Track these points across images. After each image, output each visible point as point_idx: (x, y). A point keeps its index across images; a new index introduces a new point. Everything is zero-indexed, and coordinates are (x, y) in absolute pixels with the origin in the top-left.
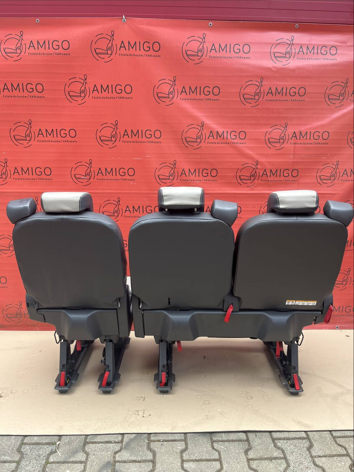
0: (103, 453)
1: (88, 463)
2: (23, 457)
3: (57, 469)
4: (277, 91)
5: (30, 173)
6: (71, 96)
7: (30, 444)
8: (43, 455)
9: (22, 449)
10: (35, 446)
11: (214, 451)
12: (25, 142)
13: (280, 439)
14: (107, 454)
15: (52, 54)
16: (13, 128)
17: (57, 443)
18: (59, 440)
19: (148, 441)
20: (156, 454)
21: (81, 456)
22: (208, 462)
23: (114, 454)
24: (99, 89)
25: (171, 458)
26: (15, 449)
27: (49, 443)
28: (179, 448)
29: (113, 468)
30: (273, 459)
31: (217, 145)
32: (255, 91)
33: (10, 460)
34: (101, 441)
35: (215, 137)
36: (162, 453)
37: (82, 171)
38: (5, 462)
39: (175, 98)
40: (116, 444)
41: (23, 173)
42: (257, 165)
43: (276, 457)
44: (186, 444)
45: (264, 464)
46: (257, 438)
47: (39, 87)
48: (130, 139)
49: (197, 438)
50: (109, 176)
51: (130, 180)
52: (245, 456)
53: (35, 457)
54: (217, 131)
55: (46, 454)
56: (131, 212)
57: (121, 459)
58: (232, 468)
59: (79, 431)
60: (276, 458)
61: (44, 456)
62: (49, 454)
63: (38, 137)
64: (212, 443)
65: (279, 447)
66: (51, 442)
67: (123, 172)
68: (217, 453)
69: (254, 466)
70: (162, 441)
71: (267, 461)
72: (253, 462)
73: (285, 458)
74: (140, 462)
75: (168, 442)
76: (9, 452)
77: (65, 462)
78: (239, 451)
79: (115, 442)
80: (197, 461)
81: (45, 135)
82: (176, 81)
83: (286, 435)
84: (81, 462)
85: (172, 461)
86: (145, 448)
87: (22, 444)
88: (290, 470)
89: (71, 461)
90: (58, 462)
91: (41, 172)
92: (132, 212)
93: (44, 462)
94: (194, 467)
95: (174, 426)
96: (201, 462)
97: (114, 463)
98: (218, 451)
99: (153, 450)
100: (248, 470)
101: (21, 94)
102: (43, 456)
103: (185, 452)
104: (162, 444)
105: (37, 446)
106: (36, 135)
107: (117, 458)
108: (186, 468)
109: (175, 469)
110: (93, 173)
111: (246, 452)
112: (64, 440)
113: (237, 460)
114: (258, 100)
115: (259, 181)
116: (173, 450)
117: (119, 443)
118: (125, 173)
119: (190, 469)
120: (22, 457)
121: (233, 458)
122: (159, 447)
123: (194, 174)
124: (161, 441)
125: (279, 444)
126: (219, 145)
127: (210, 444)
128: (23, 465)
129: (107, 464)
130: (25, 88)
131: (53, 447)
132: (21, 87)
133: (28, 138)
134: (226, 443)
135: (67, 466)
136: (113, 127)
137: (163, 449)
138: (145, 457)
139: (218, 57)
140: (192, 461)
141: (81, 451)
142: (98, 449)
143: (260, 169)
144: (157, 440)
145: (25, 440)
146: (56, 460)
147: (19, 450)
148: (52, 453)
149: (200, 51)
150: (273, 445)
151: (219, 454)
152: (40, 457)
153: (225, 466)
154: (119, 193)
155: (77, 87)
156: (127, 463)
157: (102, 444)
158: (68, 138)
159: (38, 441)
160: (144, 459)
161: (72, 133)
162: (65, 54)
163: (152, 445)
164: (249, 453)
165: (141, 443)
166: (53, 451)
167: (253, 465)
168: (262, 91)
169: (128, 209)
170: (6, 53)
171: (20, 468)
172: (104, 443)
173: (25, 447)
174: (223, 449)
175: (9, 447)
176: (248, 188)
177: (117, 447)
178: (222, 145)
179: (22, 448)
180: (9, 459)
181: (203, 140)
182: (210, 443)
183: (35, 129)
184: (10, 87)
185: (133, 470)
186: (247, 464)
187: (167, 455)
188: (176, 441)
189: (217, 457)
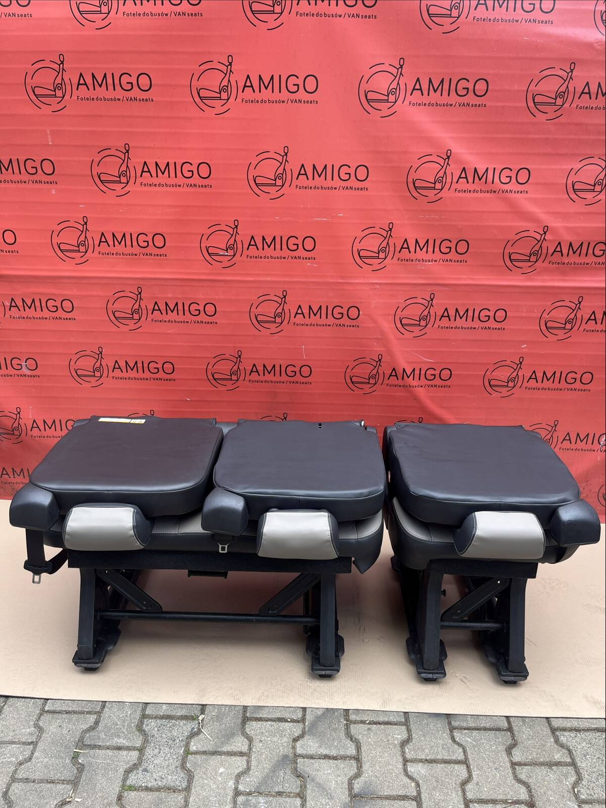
0: (275, 739)
1: (253, 756)
2: (148, 740)
3: (204, 765)
4: (600, 89)
5: (129, 243)
6: (202, 98)
7: (156, 717)
8: (178, 738)
9: (144, 726)
10: (164, 720)
11: (456, 746)
12: (118, 187)
13: (564, 730)
14: (282, 742)
15: (169, 15)
16: (97, 159)
17: (199, 718)
18: (203, 712)
19: (345, 722)
20: (360, 746)
21: (240, 744)
22: (447, 765)
23: (293, 742)
24: (256, 83)
25: (386, 755)
26: (133, 725)
27: (186, 716)
28: (397, 738)
29: (294, 767)
30: (554, 765)
31: (472, 195)
32: (557, 90)
33: (128, 745)
34: (270, 716)
35: (470, 179)
36: (370, 744)
37: (220, 241)
38: (119, 748)
39: (399, 102)
40: (295, 724)
41: (116, 243)
42: (545, 233)
43: (559, 762)
44: (409, 731)
45: (540, 774)
46: (525, 725)
47: (144, 81)
48: (311, 183)
49: (425, 721)
50: (269, 251)
51: (306, 258)
52: (507, 758)
53: (167, 742)
54: (475, 168)
55: (184, 736)
56: (305, 316)
57: (305, 752)
58: (488, 777)
59: (233, 699)
60: (558, 764)
61: (181, 739)
62: (188, 736)
63: (141, 176)
64: (451, 731)
65: (563, 744)
66: (189, 716)
67: (294, 244)
68: (461, 750)
69: (523, 777)
70: (369, 724)
71: (543, 767)
72: (520, 768)
73: (573, 764)
74: (336, 760)
75: (379, 726)
76: (125, 731)
77: (216, 752)
78: (496, 748)
79: (293, 721)
80: (429, 762)
81: (154, 174)
82: (403, 66)
83: (575, 724)
84: (241, 754)
85: (387, 760)
86: (342, 734)
87: (144, 716)
88: (583, 786)
89: (225, 750)
90: (205, 753)
91: (148, 242)
92: (307, 316)
93: (182, 751)
94: (424, 773)
95: (386, 698)
96: (435, 765)
97: (295, 757)
98: (461, 745)
99: (356, 739)
100: (513, 781)
101: (110, 94)
102: (179, 740)
103: (408, 746)
104: (369, 729)
105: (167, 721)
106: (139, 174)
107: (298, 749)
108: (412, 773)
109: (394, 774)
110: (240, 246)
111: (509, 750)
112: (210, 711)
113: (494, 763)
114: (562, 106)
115: (546, 264)
116: (388, 741)
117: (298, 722)
118: (298, 245)
119: (418, 776)
120: (146, 741)
121: (487, 760)
122: (365, 733)
123: (425, 249)
124: (367, 722)
125: (563, 739)
126: (476, 195)
127: (448, 733)
128: (149, 754)
129: (283, 759)
130: (117, 81)
131: (193, 725)
132: (110, 81)
133: (124, 180)
134: (475, 733)
135: (219, 760)
136: (280, 159)
137: (372, 737)
138: (343, 750)
139: (490, 20)
140: (421, 761)
141: (240, 733)
142: (266, 732)
143: (550, 241)
144: (360, 721)
145: (148, 709)
146: (201, 749)
147: (140, 728)
148: (193, 734)
149: (456, 8)
150: (552, 740)
151: (465, 752)
152: (175, 742)
153: (475, 773)
154: (284, 282)
155: (213, 81)
156: (315, 758)
157: (272, 723)
158: (196, 180)
159: (169, 713)
160: (342, 753)
161: (204, 171)
162: (192, 14)
163: (354, 729)
164: (514, 751)
165: (335, 725)
166: (195, 732)
167: (521, 773)
168: (571, 89)
169: (299, 311)
170: (81, 14)
171: (144, 760)
172: (275, 721)
173: (148, 722)
174: (470, 743)
175: (124, 721)
176: (523, 277)
177: (297, 730)
178: (483, 195)
179: (143, 724)
180: (126, 744)
181: (447, 186)
182: (448, 730)
183: (136, 161)
184: (89, 80)
185: (326, 772)
186: (511, 772)
187: (379, 749)
188: (391, 724)
189: (461, 757)
